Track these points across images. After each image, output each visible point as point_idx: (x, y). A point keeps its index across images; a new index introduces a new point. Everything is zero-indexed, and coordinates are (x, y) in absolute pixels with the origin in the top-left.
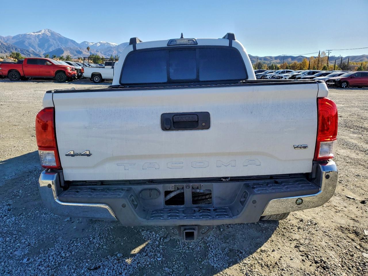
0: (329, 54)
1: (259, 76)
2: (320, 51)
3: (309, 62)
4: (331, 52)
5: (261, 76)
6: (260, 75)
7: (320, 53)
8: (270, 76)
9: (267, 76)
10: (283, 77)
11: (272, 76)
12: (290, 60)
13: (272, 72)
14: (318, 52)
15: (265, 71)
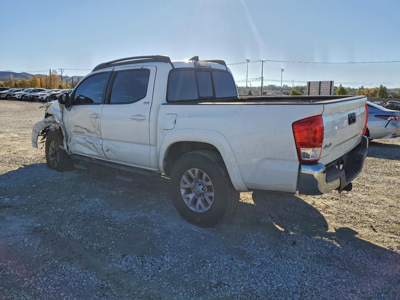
0: (62, 73)
1: (3, 95)
2: (50, 70)
3: (41, 81)
4: (63, 71)
5: (5, 95)
6: (4, 93)
7: (51, 71)
8: (19, 95)
9: (15, 95)
10: (39, 96)
11: (22, 94)
12: (12, 76)
13: (20, 91)
14: (48, 71)
15: (9, 89)
